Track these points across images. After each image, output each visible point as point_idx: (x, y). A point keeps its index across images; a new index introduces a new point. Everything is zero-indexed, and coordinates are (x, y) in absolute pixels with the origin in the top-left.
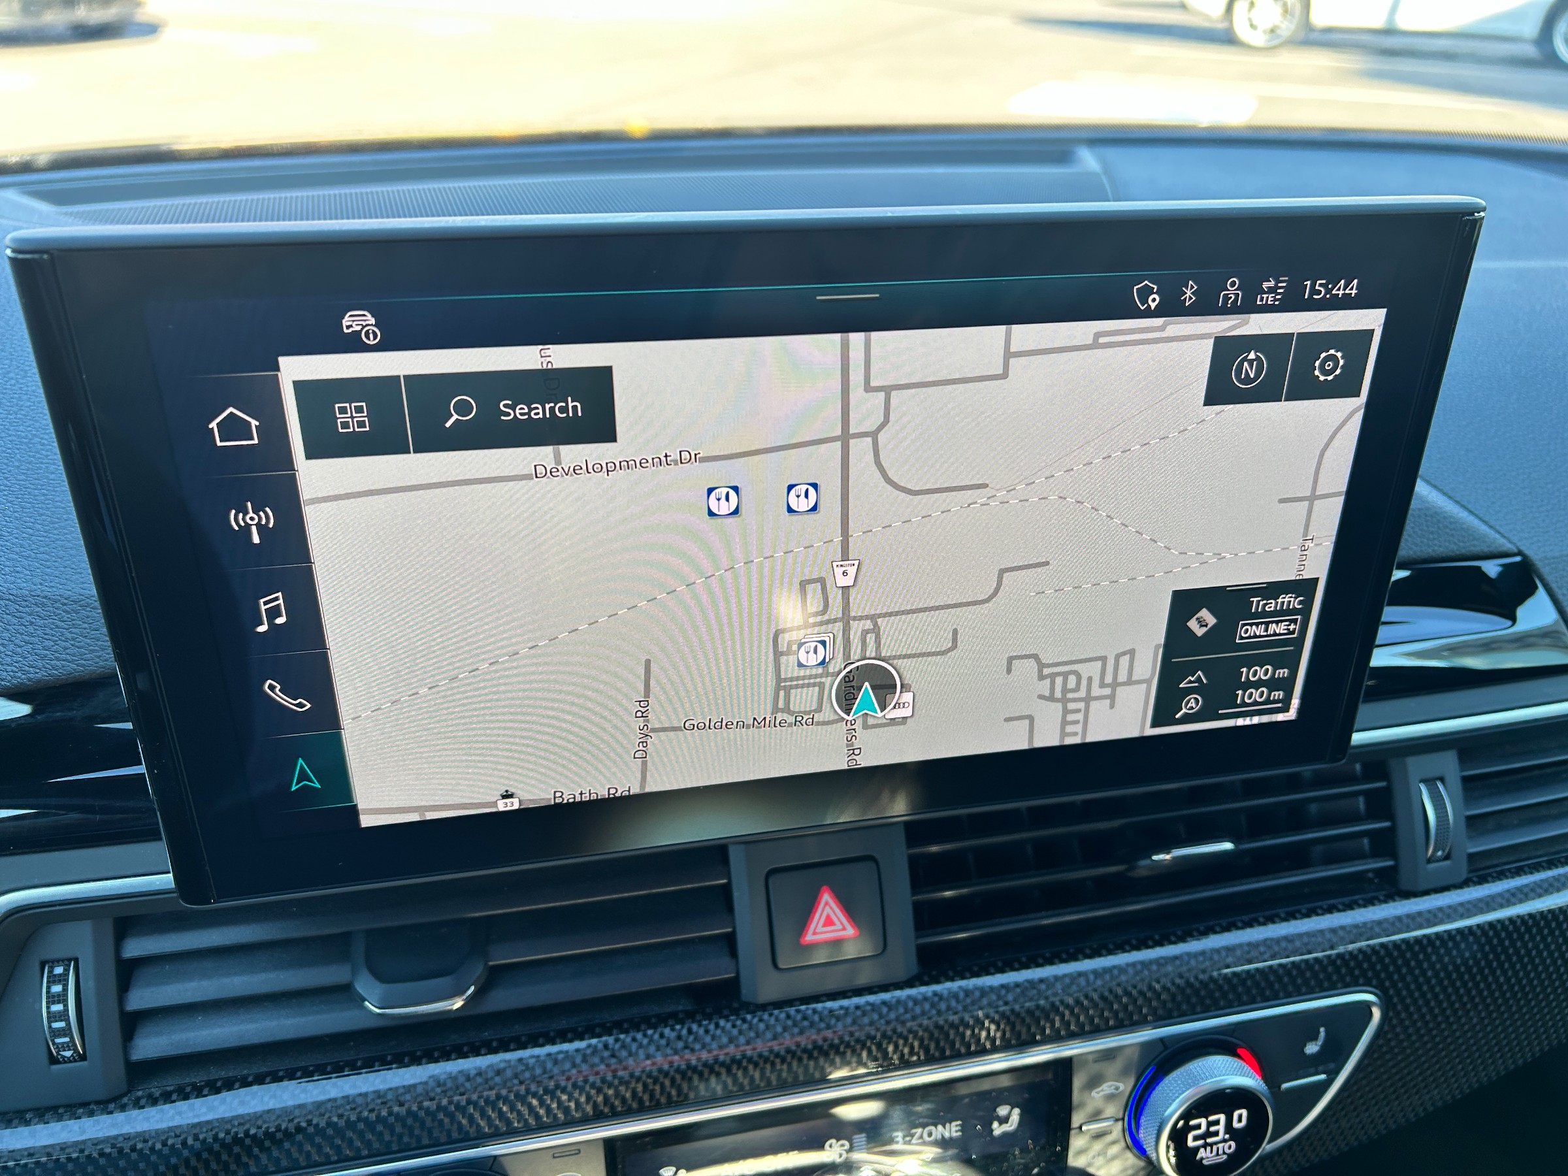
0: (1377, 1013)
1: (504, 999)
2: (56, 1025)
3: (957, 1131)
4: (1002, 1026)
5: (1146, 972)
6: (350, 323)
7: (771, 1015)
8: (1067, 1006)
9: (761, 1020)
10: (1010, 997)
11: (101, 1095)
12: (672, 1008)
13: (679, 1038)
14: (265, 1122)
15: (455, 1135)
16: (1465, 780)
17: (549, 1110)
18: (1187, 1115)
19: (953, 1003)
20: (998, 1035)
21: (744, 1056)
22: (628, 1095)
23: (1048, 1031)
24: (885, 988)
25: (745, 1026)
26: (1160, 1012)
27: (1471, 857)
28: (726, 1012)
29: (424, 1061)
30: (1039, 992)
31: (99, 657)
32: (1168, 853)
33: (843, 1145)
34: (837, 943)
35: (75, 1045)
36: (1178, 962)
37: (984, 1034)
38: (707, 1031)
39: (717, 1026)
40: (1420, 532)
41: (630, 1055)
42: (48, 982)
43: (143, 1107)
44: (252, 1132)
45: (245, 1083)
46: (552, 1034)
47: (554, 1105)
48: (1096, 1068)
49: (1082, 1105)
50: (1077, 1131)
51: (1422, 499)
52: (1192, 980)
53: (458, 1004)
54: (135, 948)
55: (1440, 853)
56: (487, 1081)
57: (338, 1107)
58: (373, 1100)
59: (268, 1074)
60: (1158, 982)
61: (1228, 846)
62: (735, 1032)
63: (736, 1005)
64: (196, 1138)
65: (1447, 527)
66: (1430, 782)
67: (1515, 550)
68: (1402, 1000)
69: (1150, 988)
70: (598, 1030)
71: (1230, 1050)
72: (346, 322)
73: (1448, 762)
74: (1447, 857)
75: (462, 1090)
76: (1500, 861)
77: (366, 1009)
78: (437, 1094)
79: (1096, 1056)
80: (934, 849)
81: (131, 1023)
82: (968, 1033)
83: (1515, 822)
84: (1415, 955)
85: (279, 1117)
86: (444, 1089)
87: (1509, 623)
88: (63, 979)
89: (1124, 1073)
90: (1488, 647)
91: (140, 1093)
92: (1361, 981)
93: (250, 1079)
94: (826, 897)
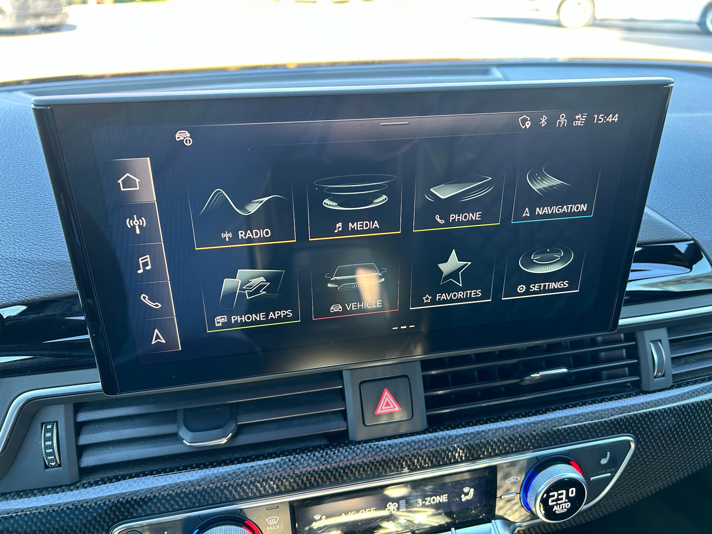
0: (633, 445)
1: (245, 439)
2: (48, 451)
3: (445, 499)
4: (465, 451)
5: (529, 427)
6: (179, 136)
7: (362, 446)
8: (494, 442)
9: (358, 448)
10: (469, 439)
11: (68, 483)
12: (319, 443)
13: (322, 456)
14: (140, 494)
15: (224, 500)
16: (671, 341)
17: (265, 489)
18: (548, 491)
19: (443, 441)
20: (463, 455)
21: (351, 464)
22: (300, 482)
23: (486, 453)
24: (413, 434)
25: (351, 451)
26: (536, 445)
27: (674, 376)
28: (343, 445)
29: (209, 467)
30: (481, 437)
31: (67, 287)
32: (538, 374)
33: (395, 505)
34: (391, 414)
35: (56, 460)
36: (543, 423)
37: (457, 455)
38: (334, 454)
39: (339, 451)
40: (648, 230)
41: (300, 464)
42: (45, 432)
43: (86, 488)
44: (134, 498)
45: (131, 477)
46: (266, 455)
47: (267, 486)
48: (507, 470)
49: (501, 487)
50: (500, 498)
51: (649, 216)
52: (550, 430)
53: (224, 441)
54: (83, 417)
55: (660, 374)
56: (237, 476)
57: (172, 487)
58: (187, 484)
59: (141, 473)
60: (534, 431)
61: (564, 370)
62: (347, 454)
63: (347, 442)
64: (110, 501)
65: (660, 228)
66: (654, 342)
67: (691, 238)
68: (644, 440)
69: (531, 434)
70: (286, 453)
71: (567, 462)
72: (177, 136)
73: (663, 334)
74: (663, 376)
75: (227, 479)
76: (687, 378)
77: (184, 443)
78: (215, 481)
79: (507, 464)
80: (433, 372)
81: (81, 450)
82: (450, 454)
83: (694, 360)
84: (649, 419)
85: (146, 491)
86: (219, 479)
87: (689, 270)
88: (51, 430)
89: (520, 472)
90: (679, 282)
91: (85, 482)
92: (625, 431)
93: (133, 475)
94: (386, 393)
